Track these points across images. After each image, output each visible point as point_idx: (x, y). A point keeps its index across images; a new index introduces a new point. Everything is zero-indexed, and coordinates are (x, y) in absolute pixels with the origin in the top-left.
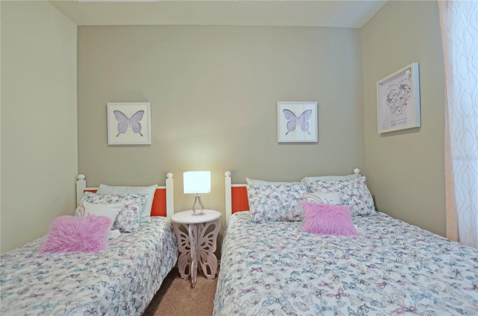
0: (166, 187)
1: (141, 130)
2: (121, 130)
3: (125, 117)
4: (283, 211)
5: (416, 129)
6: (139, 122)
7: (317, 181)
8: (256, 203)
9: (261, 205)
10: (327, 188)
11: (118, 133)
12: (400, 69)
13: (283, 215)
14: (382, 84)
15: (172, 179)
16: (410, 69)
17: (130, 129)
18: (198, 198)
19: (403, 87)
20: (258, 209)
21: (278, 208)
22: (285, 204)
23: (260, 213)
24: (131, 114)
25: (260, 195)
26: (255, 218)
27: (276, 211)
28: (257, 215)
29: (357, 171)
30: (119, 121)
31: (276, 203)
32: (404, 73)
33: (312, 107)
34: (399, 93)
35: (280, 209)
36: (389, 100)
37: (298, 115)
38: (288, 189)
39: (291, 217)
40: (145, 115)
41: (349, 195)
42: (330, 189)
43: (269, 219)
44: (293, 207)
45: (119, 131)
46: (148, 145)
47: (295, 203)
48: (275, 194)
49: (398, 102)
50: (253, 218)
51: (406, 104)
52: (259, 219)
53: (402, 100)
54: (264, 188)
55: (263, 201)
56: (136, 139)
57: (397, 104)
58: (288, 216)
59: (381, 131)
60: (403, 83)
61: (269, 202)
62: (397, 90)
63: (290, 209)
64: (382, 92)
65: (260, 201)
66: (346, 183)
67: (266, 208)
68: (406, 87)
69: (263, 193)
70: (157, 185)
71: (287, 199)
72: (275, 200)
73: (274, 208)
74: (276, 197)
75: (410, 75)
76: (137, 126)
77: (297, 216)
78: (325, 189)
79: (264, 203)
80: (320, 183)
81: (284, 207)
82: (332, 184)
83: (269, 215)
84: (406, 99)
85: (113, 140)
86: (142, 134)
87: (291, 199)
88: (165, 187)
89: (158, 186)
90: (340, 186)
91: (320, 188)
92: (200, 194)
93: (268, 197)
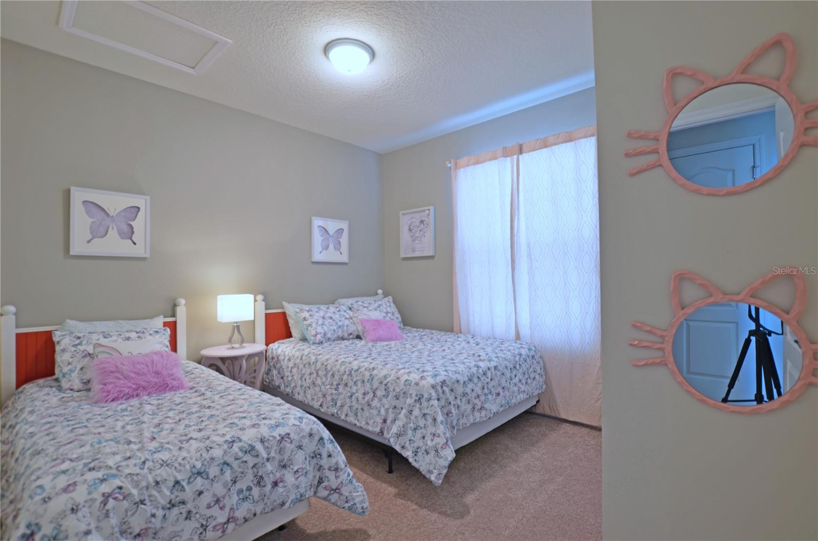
0: (176, 319)
1: (133, 236)
2: (98, 232)
3: (102, 213)
4: (340, 330)
5: (432, 257)
6: (132, 223)
7: (357, 302)
8: (314, 325)
9: (320, 327)
10: (367, 307)
11: (90, 237)
12: (421, 207)
13: (340, 334)
14: (404, 214)
15: (185, 307)
16: (429, 210)
17: (113, 233)
18: (237, 327)
19: (422, 222)
20: (318, 331)
21: (335, 328)
22: (340, 324)
23: (321, 333)
24: (115, 209)
25: (315, 317)
26: (317, 340)
27: (334, 330)
28: (319, 337)
29: (380, 291)
30: (92, 218)
31: (333, 323)
32: (424, 211)
33: (344, 225)
34: (419, 226)
35: (337, 329)
36: (410, 230)
37: (331, 233)
38: (338, 309)
39: (346, 335)
40: (141, 214)
41: (385, 313)
42: (370, 308)
43: (329, 339)
44: (347, 326)
45: (91, 233)
46: (144, 259)
47: (347, 322)
48: (329, 315)
49: (418, 232)
50: (316, 340)
51: (424, 236)
52: (322, 339)
53: (421, 232)
54: (316, 310)
55: (320, 322)
56: (124, 248)
57: (417, 234)
58: (343, 335)
59: (403, 255)
60: (423, 219)
61: (326, 322)
62: (417, 223)
63: (345, 328)
64: (405, 221)
65: (317, 323)
66: (380, 303)
67: (325, 328)
68: (424, 222)
69: (317, 314)
70: (162, 316)
71: (340, 319)
72: (331, 321)
73: (332, 328)
74: (331, 318)
75: (428, 215)
76: (125, 228)
77: (351, 334)
78: (366, 309)
79: (322, 325)
80: (360, 303)
81: (340, 327)
82: (369, 304)
83: (329, 335)
84: (425, 232)
85: (77, 248)
86: (135, 241)
87: (343, 319)
88: (174, 318)
89: (164, 317)
90: (376, 305)
91: (361, 308)
92: (240, 322)
93: (323, 318)
